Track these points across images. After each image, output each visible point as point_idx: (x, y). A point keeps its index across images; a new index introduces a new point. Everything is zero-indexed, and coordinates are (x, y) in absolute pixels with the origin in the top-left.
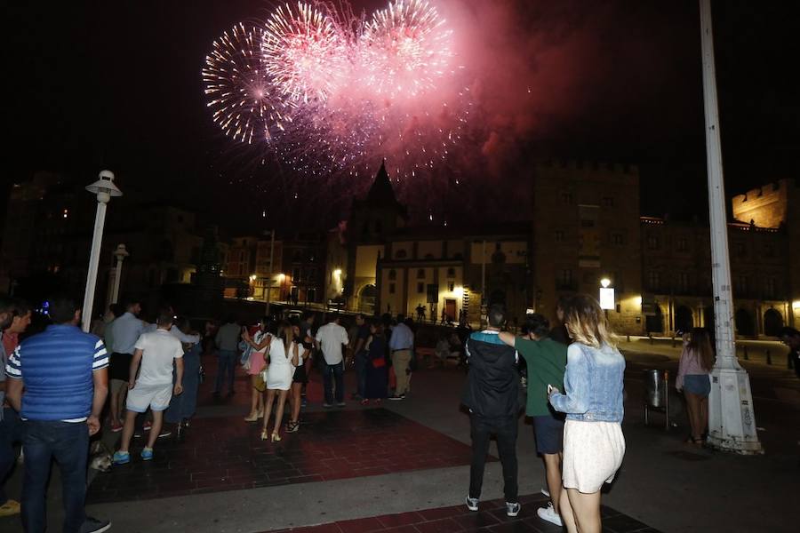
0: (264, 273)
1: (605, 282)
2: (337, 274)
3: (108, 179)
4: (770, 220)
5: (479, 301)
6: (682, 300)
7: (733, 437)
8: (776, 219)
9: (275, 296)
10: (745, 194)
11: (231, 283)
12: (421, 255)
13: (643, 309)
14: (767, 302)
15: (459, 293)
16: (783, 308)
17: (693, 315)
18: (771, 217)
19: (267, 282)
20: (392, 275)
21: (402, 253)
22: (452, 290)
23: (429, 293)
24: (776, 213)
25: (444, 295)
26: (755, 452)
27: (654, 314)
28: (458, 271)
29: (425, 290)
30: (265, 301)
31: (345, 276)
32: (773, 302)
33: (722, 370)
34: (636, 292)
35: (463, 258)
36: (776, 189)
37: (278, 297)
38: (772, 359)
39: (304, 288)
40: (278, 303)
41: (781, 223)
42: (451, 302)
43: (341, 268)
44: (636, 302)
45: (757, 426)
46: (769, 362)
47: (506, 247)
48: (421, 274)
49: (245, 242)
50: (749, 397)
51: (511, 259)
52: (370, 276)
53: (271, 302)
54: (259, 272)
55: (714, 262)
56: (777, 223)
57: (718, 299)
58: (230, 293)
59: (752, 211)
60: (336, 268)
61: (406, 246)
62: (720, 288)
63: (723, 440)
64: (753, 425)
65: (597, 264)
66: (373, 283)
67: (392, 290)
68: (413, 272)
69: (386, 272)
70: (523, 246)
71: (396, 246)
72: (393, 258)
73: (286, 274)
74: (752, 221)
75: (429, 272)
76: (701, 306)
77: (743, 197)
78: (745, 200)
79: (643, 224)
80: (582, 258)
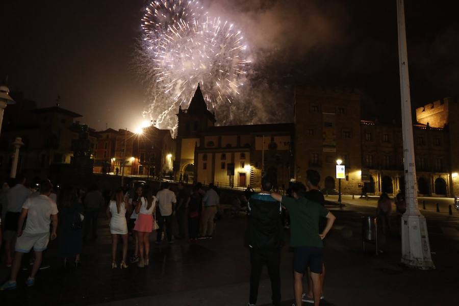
0: (120, 156)
1: (339, 161)
2: (169, 157)
3: (5, 92)
4: (439, 123)
5: (260, 174)
6: (385, 172)
7: (417, 259)
8: (442, 122)
9: (128, 172)
10: (423, 107)
11: (98, 163)
12: (224, 145)
13: (363, 178)
14: (436, 173)
15: (248, 169)
16: (446, 177)
17: (393, 182)
18: (439, 121)
19: (123, 162)
20: (205, 158)
21: (211, 143)
22: (243, 167)
23: (228, 169)
24: (442, 119)
25: (238, 170)
26: (430, 268)
27: (369, 181)
28: (247, 154)
29: (226, 167)
30: (121, 175)
31: (174, 159)
32: (440, 173)
33: (410, 217)
34: (358, 168)
35: (250, 147)
36: (442, 103)
37: (130, 172)
38: (440, 209)
39: (147, 166)
40: (130, 176)
41: (445, 124)
42: (243, 175)
43: (172, 153)
44: (358, 174)
45: (431, 251)
46: (438, 210)
47: (278, 140)
48: (224, 157)
49: (108, 136)
50: (426, 234)
51: (281, 147)
52: (191, 159)
53: (125, 175)
54: (117, 156)
55: (405, 148)
56: (443, 125)
57: (407, 171)
58: (97, 170)
59: (428, 117)
60: (169, 153)
61: (214, 139)
62: (408, 165)
63: (410, 261)
64: (429, 250)
65: (334, 150)
66: (193, 163)
67: (205, 167)
68: (218, 156)
69: (201, 156)
70: (287, 139)
71: (207, 139)
72: (206, 146)
73: (135, 157)
74: (428, 124)
75: (228, 155)
76: (397, 176)
77: (422, 109)
78: (424, 110)
79: (362, 125)
80: (325, 146)
